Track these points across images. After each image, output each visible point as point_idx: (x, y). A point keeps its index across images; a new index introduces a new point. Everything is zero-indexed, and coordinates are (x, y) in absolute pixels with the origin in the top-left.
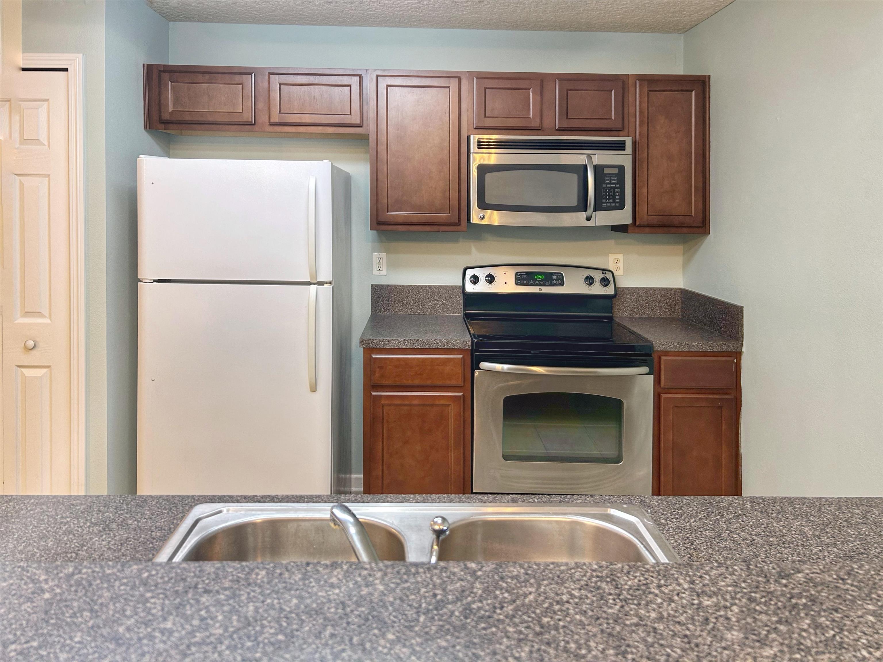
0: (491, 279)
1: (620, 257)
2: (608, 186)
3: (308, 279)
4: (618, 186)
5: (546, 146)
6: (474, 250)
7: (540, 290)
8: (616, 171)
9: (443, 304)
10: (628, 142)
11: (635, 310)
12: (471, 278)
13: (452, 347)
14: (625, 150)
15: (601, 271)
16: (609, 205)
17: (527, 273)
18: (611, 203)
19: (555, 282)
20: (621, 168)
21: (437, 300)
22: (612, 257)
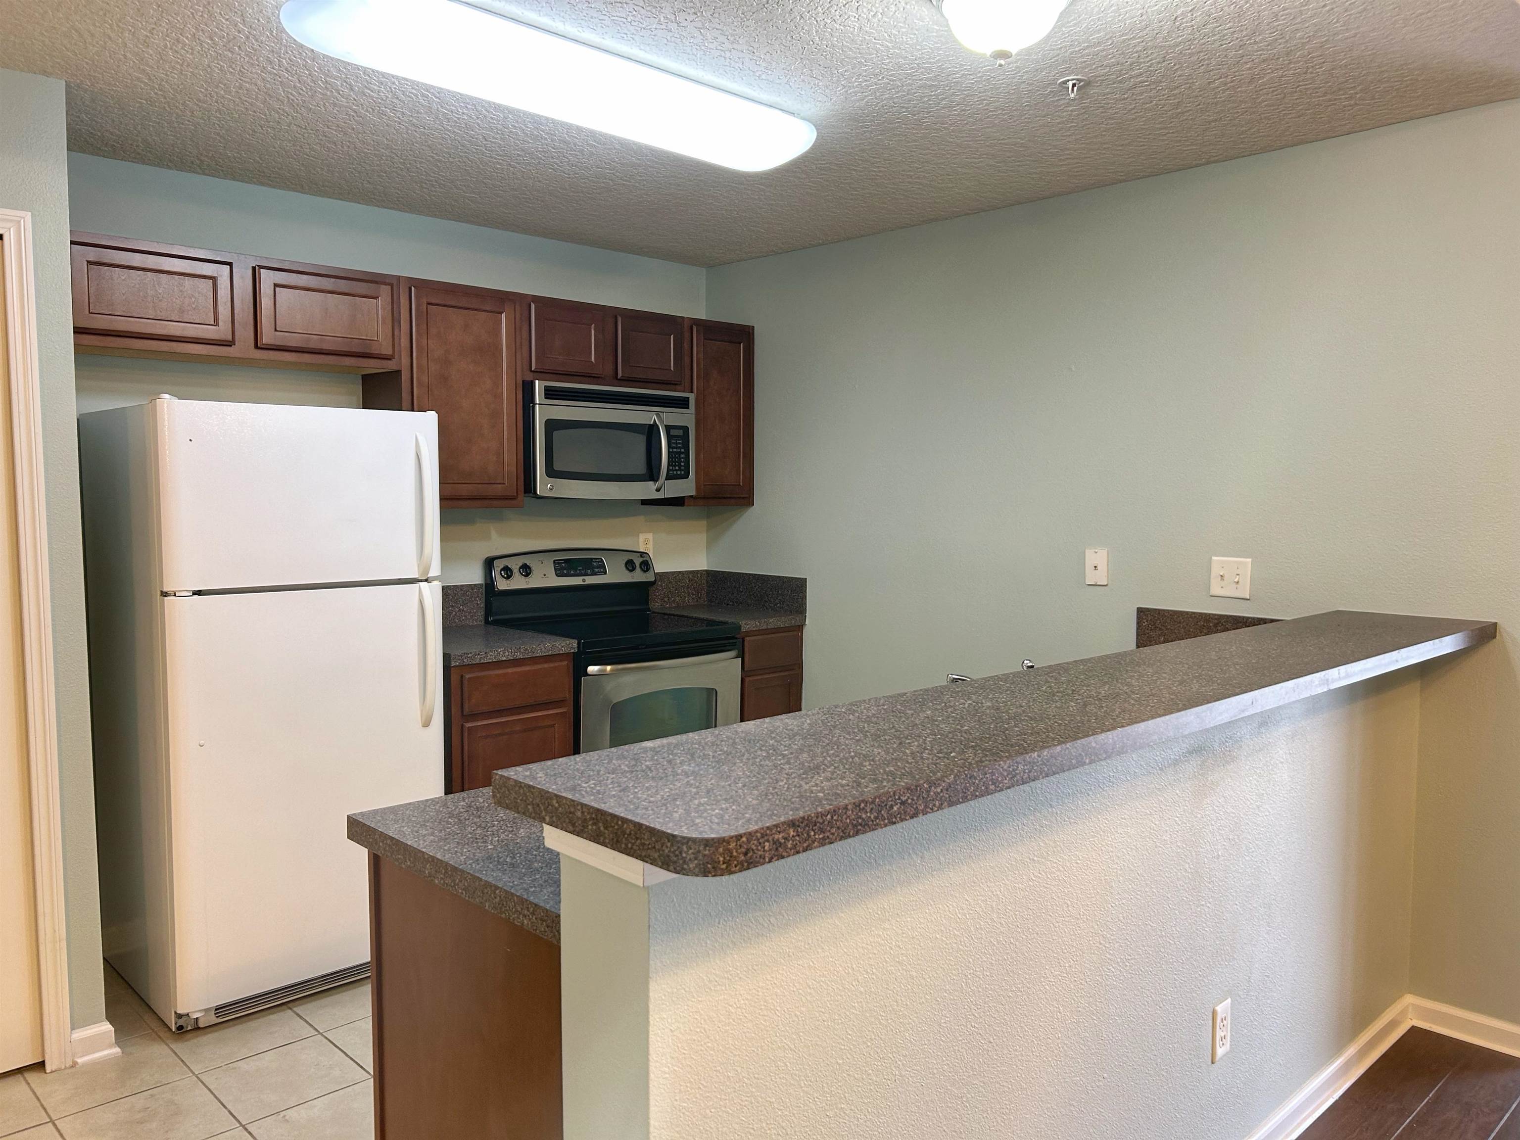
0: (526, 570)
1: (650, 536)
2: (675, 450)
3: (416, 576)
4: (683, 450)
5: (572, 396)
6: (494, 535)
7: (584, 581)
8: (680, 433)
9: (460, 610)
10: (692, 397)
11: (666, 599)
12: (520, 568)
13: (557, 652)
14: (688, 408)
15: (639, 554)
16: (675, 473)
17: (566, 561)
18: (677, 470)
19: (596, 570)
20: (686, 429)
21: (452, 606)
22: (642, 537)
